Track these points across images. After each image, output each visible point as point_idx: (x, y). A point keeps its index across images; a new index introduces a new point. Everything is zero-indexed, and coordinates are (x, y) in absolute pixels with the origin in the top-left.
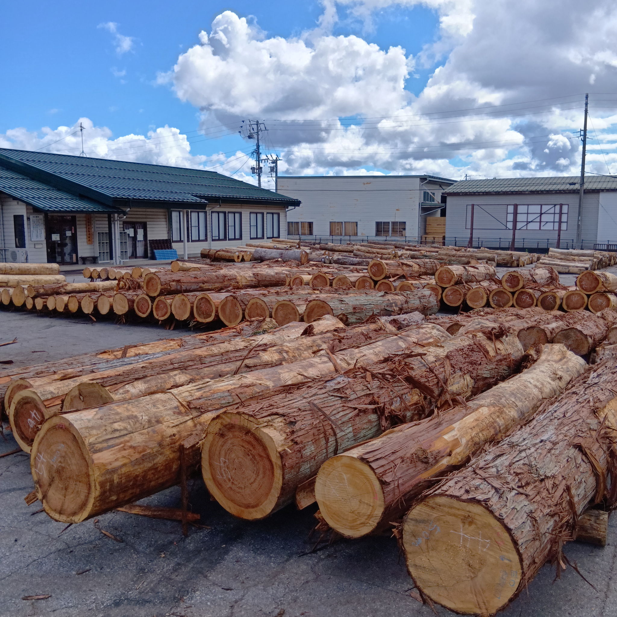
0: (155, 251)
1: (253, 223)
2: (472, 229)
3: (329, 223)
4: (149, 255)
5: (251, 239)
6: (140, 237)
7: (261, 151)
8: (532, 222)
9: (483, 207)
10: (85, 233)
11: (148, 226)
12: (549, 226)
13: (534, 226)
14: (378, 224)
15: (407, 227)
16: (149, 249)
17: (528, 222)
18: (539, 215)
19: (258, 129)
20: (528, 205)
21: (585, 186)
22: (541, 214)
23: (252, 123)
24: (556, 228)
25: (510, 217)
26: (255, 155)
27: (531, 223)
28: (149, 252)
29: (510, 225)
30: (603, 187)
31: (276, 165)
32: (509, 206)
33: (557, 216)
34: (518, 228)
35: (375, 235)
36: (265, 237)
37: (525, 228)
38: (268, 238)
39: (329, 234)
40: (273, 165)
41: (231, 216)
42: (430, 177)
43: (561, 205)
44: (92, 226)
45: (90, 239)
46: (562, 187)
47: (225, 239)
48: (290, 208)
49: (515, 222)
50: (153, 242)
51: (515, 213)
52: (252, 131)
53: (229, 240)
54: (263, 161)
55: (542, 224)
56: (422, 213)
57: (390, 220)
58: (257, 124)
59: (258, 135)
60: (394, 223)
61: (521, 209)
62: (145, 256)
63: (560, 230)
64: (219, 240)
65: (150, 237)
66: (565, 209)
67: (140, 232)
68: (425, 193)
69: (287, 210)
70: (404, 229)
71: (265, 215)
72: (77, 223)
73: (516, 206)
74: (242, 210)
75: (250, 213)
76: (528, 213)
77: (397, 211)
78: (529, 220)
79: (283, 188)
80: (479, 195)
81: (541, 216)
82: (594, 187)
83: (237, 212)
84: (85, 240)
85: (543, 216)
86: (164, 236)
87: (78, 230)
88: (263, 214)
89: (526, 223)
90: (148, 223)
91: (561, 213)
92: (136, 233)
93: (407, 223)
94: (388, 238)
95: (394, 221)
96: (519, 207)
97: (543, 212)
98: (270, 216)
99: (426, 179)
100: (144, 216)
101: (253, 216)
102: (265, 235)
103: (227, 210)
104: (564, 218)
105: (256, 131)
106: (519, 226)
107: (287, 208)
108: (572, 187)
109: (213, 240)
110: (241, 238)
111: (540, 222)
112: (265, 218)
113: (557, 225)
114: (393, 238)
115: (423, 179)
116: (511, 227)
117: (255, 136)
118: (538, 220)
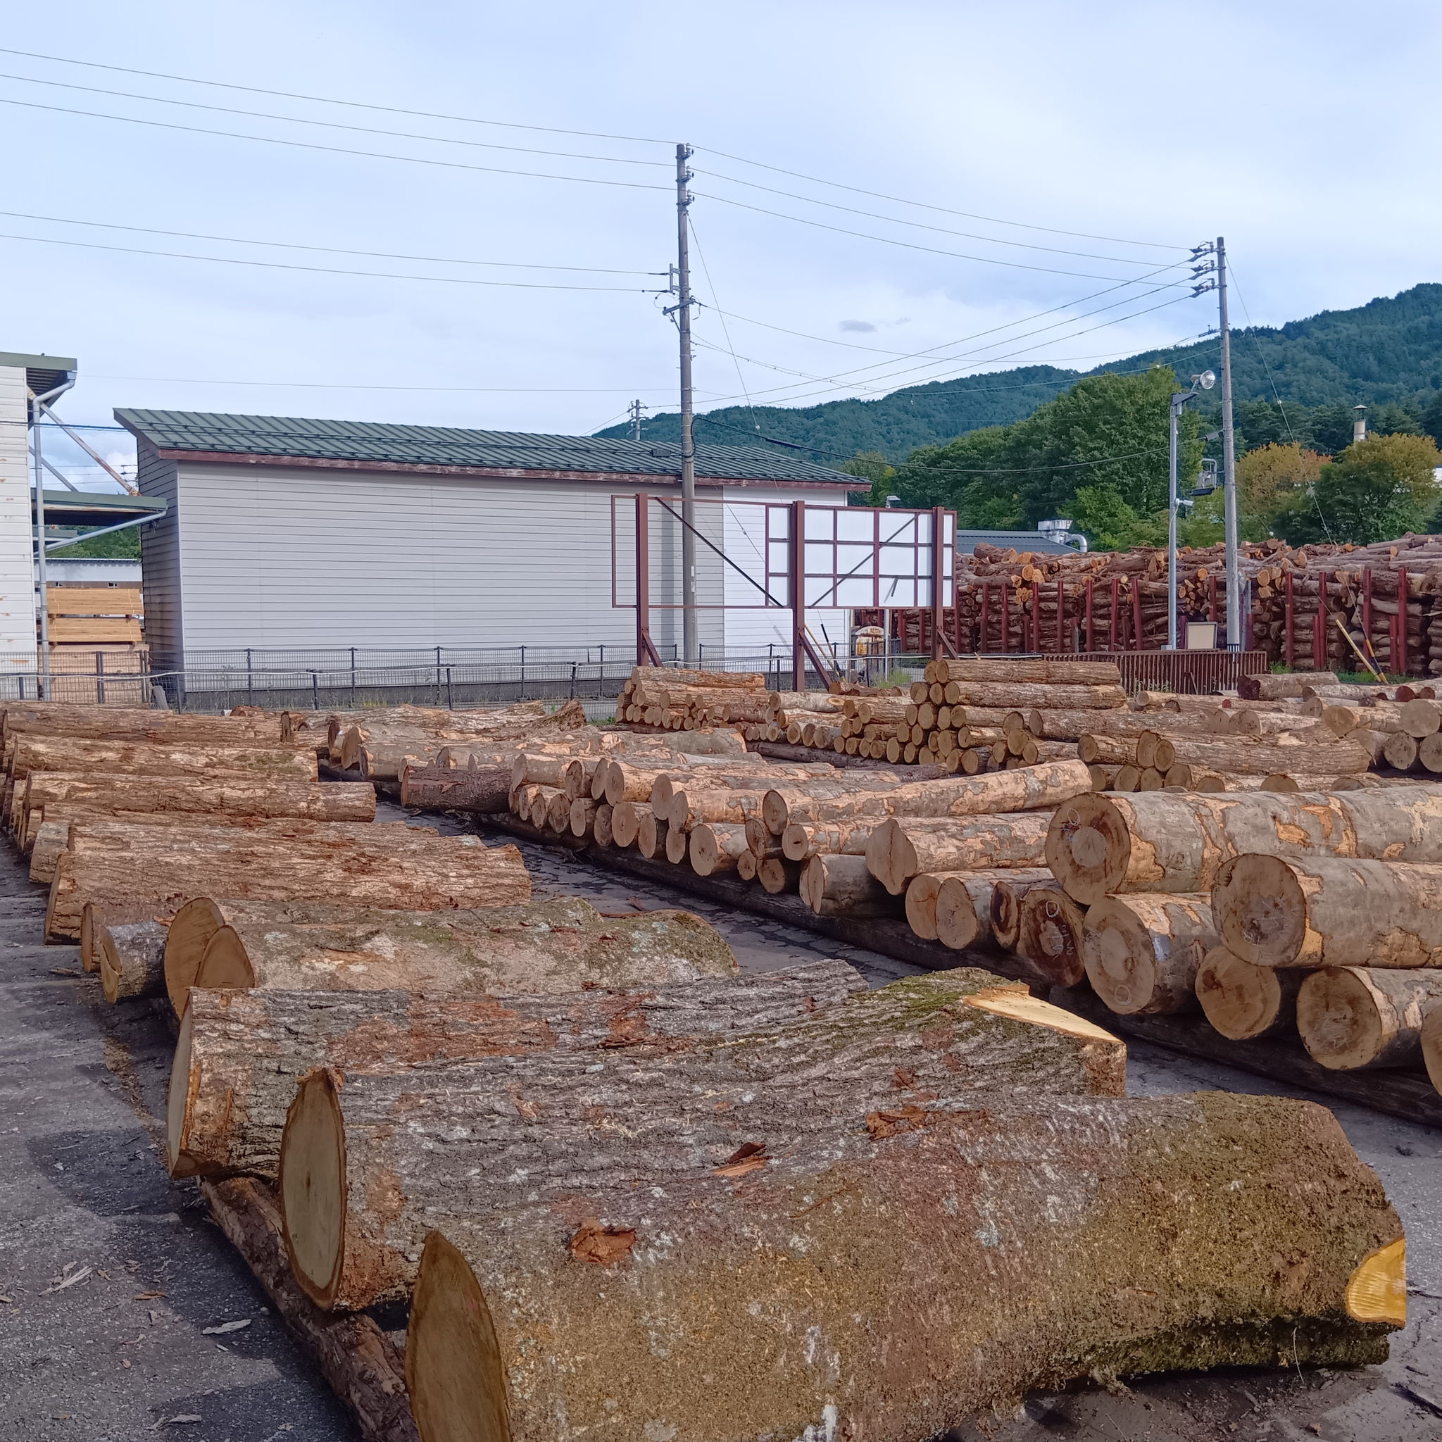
8: (849, 575)
12: (904, 595)
13: (856, 594)
17: (837, 578)
18: (870, 549)
20: (834, 508)
22: (877, 545)
24: (924, 599)
25: (780, 555)
27: (848, 581)
29: (780, 589)
32: (773, 512)
33: (925, 557)
37: (829, 600)
49: (795, 575)
51: (795, 541)
55: (885, 584)
61: (816, 523)
63: (934, 607)
73: (795, 512)
76: (835, 543)
78: (841, 571)
81: (876, 556)
85: (883, 551)
89: (831, 582)
91: (935, 545)
96: (807, 516)
97: (882, 539)
104: (946, 563)
106: (812, 590)
111: (876, 577)
113: (924, 588)
116: (784, 600)
118: (868, 569)
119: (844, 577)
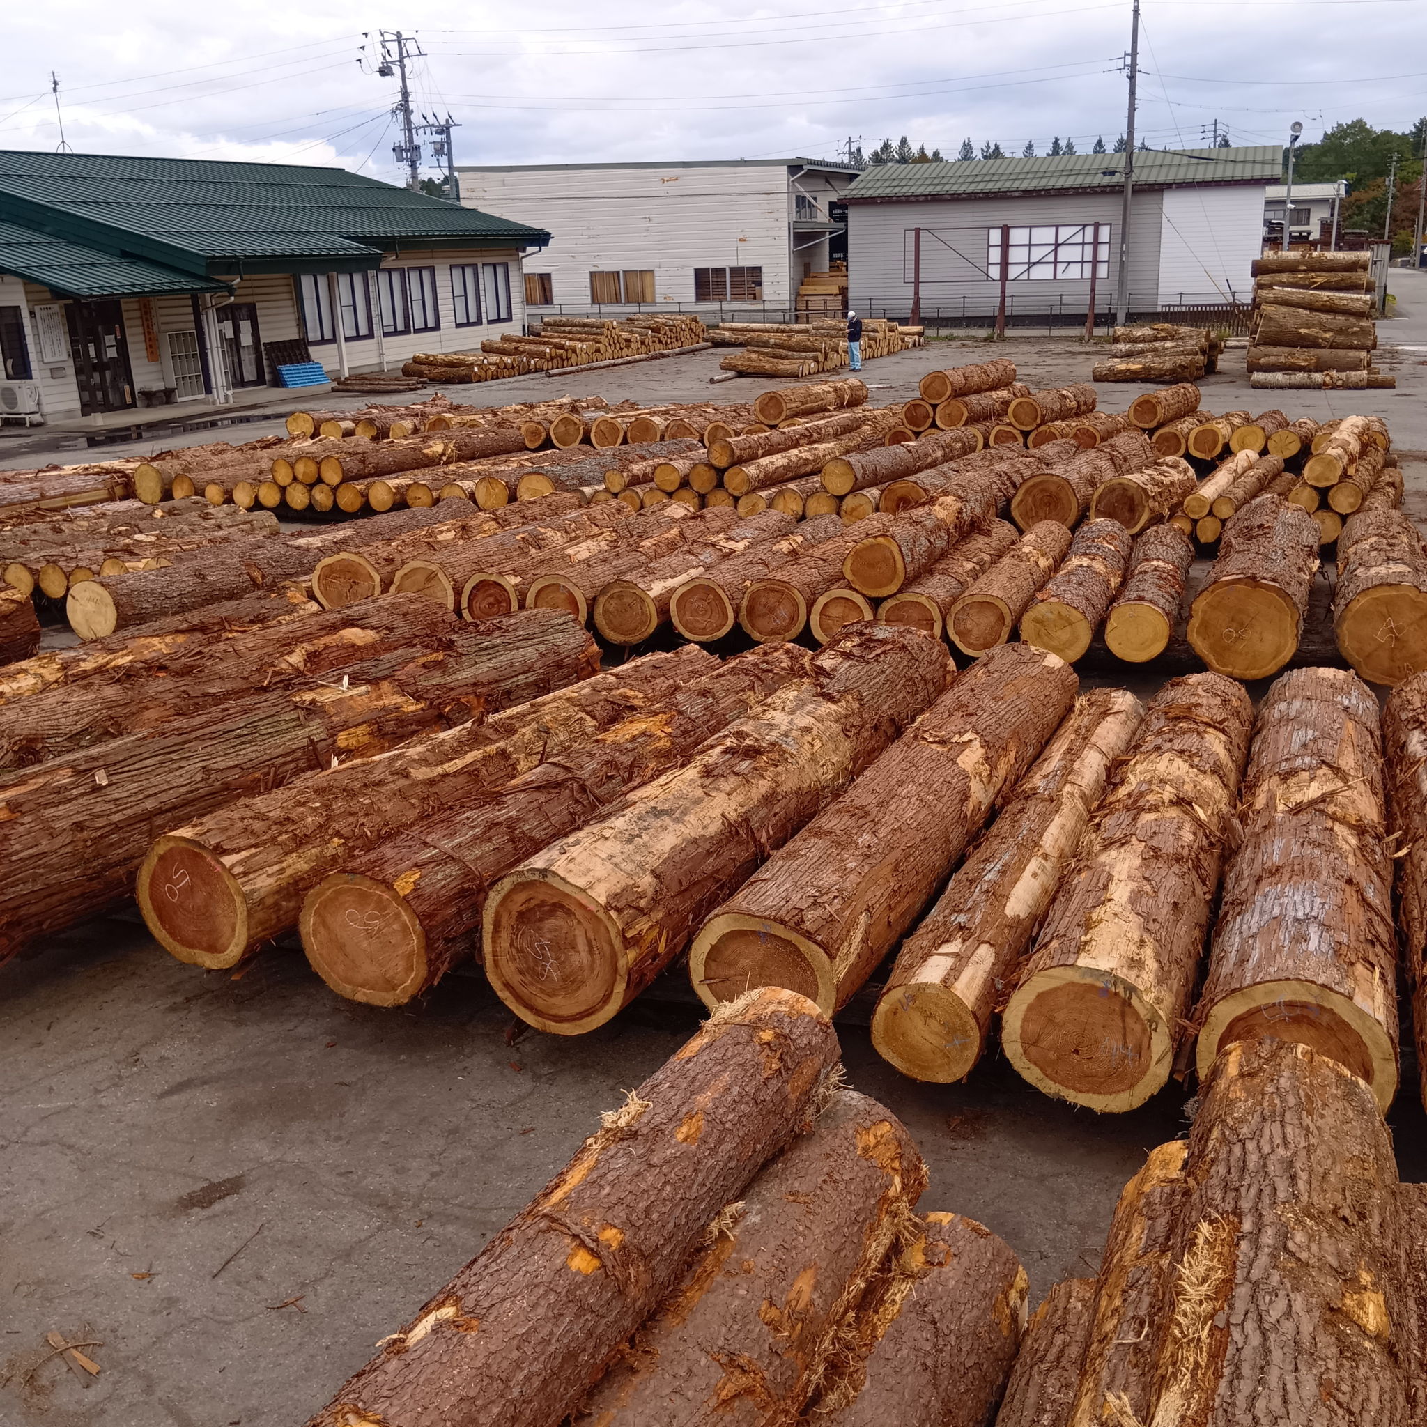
0: (279, 367)
1: (459, 290)
2: (917, 282)
3: (588, 276)
4: (268, 377)
5: (458, 326)
6: (246, 339)
7: (412, 106)
8: (1038, 262)
9: (937, 233)
10: (142, 338)
11: (258, 313)
12: (1074, 272)
13: (1043, 272)
14: (701, 275)
15: (765, 279)
16: (265, 363)
17: (1031, 264)
18: (1053, 247)
19: (401, 54)
20: (1031, 227)
21: (1134, 178)
22: (1057, 245)
23: (387, 37)
24: (1088, 274)
25: (995, 255)
26: (401, 116)
27: (1037, 266)
28: (266, 370)
29: (995, 272)
30: (1171, 178)
31: (448, 137)
32: (992, 231)
33: (1089, 250)
34: (1011, 277)
35: (693, 299)
36: (485, 321)
37: (1025, 277)
38: (490, 322)
39: (589, 301)
40: (438, 138)
41: (414, 277)
42: (810, 162)
43: (1097, 226)
44: (154, 320)
45: (153, 353)
46: (1088, 181)
47: (407, 331)
48: (530, 250)
49: (1005, 264)
50: (271, 346)
51: (1005, 246)
52: (388, 59)
53: (416, 331)
54: (421, 131)
55: (1061, 267)
56: (795, 246)
57: (726, 262)
58: (399, 39)
59: (403, 67)
60: (736, 271)
61: (1017, 236)
62: (260, 381)
63: (1094, 278)
64: (396, 333)
65: (264, 339)
66: (1105, 233)
67: (245, 325)
68: (798, 197)
69: (521, 254)
70: (759, 284)
71: (480, 270)
72: (125, 315)
73: (1006, 231)
74: (436, 261)
75: (451, 266)
76: (1030, 245)
77: (740, 244)
78: (1033, 260)
79: (473, 195)
80: (917, 202)
81: (1056, 250)
82: (1152, 179)
83: (426, 268)
84: (144, 353)
85: (1060, 249)
86: (291, 334)
87: (127, 331)
88: (475, 267)
89: (1026, 267)
90: (258, 305)
91: (1096, 243)
92: (237, 330)
93: (764, 270)
94: (726, 307)
95: (734, 264)
96: (1013, 233)
97: (1060, 241)
98: (489, 271)
99: (800, 168)
100: (249, 291)
101: (457, 273)
102: (484, 315)
103: (405, 264)
104: (1103, 253)
105: (396, 57)
106: (1013, 272)
107: (524, 251)
108: (1107, 180)
109: (386, 335)
110: (437, 327)
111: (1055, 263)
112: (480, 276)
113: (1088, 267)
114: (737, 306)
115: (794, 167)
116: (996, 276)
117: (396, 69)
118: (1051, 258)
119: (1034, 263)
